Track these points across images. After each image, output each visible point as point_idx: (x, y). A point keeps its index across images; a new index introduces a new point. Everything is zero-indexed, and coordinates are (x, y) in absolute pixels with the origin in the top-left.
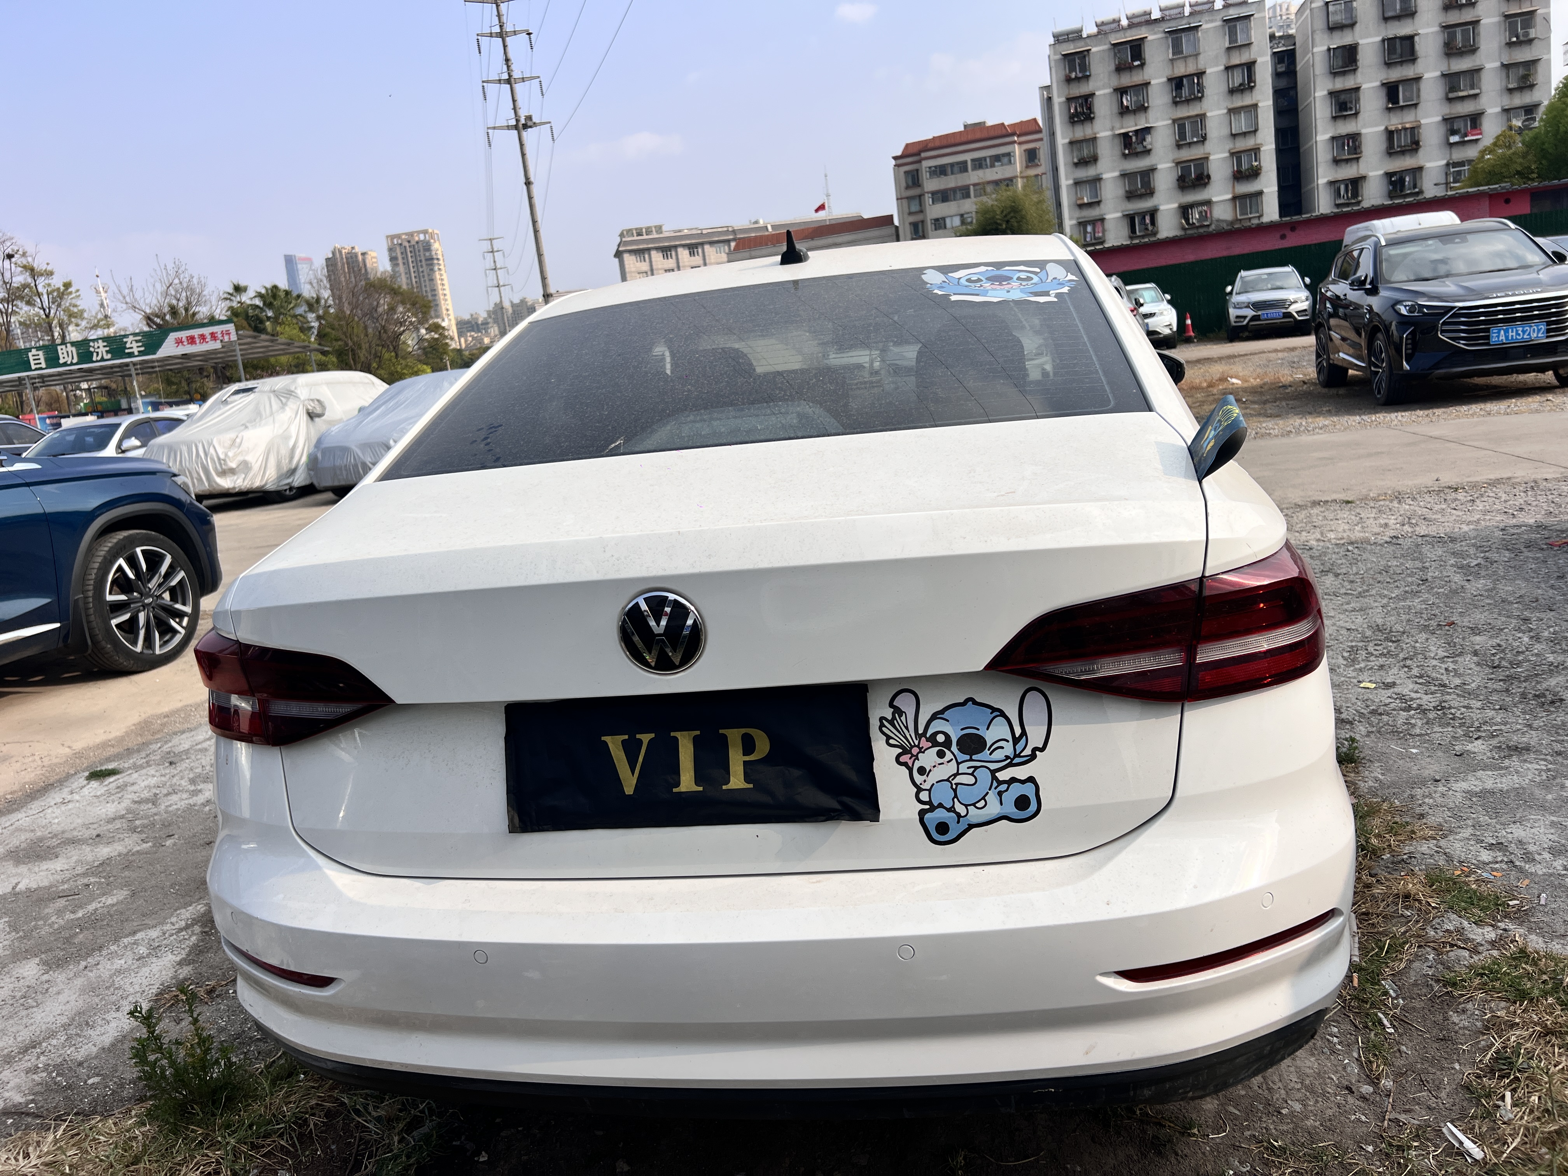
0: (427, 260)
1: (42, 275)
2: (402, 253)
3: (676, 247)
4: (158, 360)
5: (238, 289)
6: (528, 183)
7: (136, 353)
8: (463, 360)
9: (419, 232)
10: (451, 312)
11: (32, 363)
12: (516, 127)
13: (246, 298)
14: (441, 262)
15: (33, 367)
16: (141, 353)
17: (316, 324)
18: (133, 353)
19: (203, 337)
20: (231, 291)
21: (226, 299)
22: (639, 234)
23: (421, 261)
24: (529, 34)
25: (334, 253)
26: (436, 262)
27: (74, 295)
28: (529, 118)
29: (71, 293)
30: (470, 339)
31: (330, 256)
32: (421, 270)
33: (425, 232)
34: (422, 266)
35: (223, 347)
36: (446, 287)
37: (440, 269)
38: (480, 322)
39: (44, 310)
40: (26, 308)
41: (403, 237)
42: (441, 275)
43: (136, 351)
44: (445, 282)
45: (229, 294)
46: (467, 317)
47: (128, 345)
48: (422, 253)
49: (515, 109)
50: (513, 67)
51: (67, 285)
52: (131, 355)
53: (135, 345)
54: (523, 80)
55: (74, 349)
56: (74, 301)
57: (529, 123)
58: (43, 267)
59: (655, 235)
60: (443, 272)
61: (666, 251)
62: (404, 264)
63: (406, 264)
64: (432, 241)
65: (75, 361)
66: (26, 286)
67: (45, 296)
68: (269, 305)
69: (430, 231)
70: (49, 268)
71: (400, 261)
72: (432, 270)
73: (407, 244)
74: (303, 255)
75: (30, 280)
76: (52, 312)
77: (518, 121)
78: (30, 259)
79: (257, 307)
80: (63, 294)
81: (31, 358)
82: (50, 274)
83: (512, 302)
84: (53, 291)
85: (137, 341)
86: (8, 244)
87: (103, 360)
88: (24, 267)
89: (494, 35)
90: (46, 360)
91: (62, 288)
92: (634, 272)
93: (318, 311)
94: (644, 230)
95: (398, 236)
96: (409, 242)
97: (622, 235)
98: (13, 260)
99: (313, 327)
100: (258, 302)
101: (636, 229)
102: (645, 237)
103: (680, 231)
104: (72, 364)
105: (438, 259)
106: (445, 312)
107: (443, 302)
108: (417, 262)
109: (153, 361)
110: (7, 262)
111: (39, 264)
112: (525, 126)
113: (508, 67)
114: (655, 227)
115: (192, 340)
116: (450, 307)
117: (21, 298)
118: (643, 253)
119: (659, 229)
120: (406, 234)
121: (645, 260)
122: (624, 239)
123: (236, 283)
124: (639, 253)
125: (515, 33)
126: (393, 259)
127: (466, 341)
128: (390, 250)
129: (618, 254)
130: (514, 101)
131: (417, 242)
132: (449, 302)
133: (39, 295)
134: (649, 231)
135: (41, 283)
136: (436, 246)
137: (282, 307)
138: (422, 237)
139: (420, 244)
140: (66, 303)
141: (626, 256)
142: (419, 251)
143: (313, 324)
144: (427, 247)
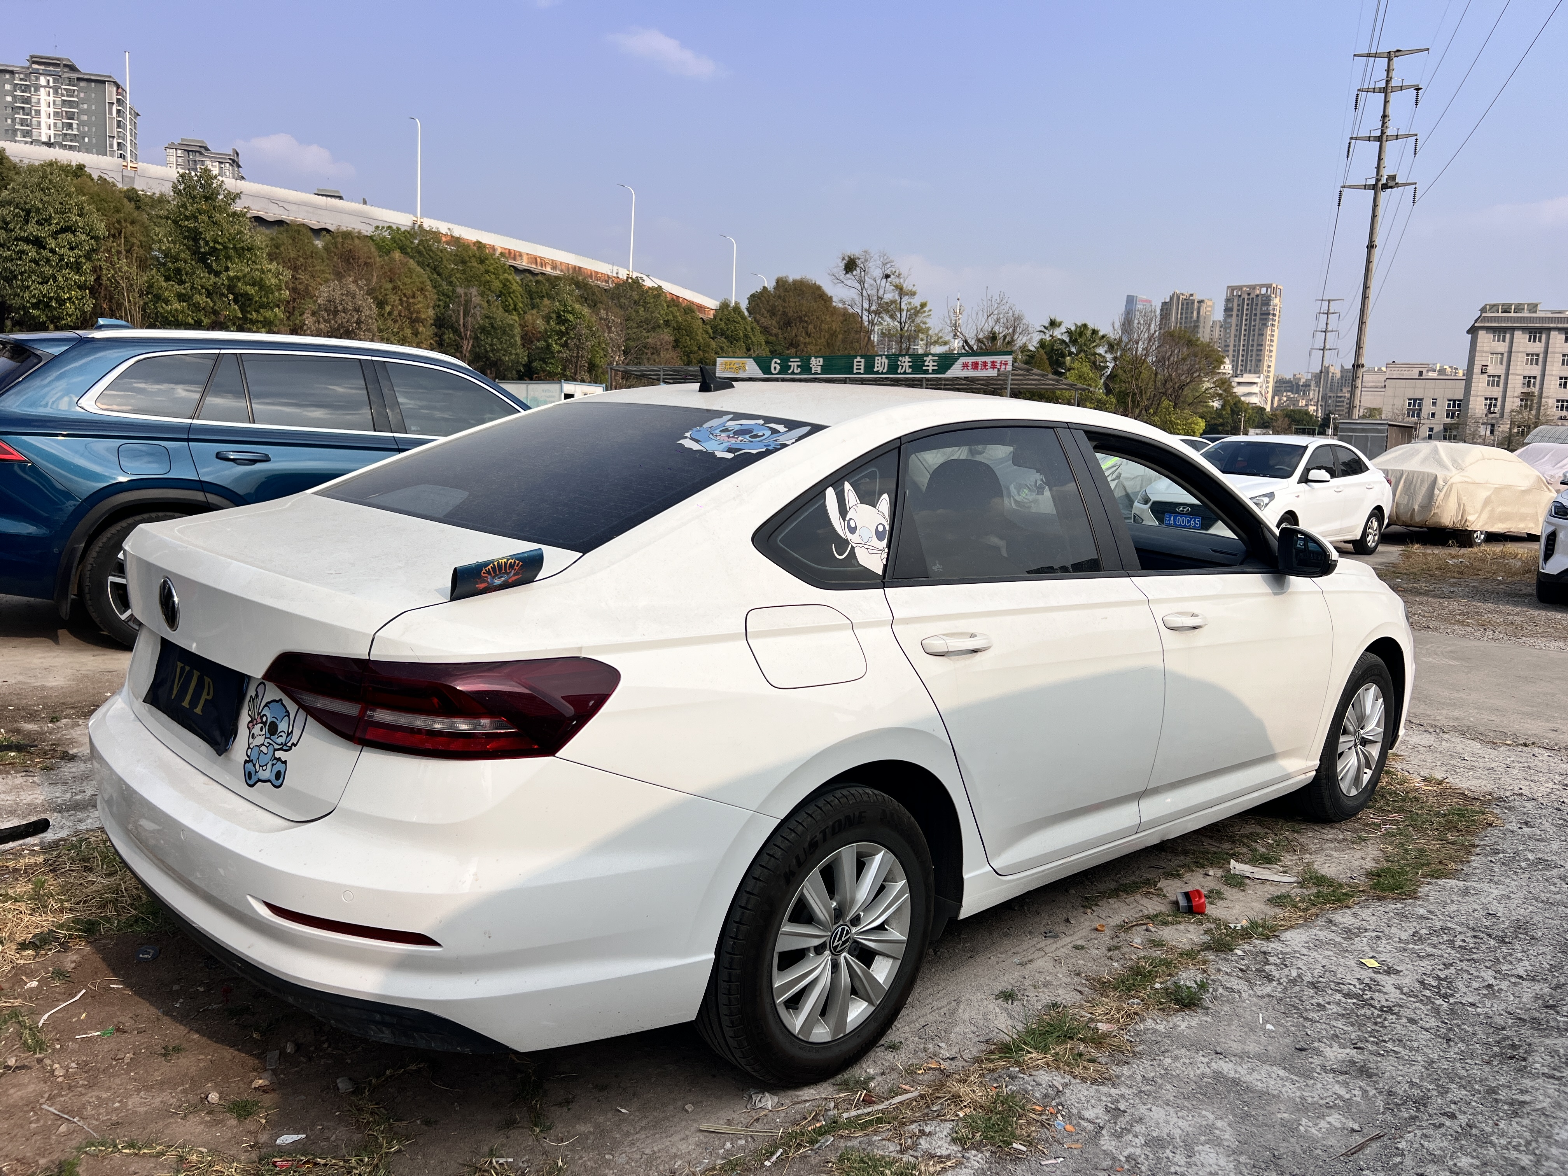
0: (1262, 314)
1: (907, 294)
2: (1239, 305)
3: (1549, 329)
4: (946, 379)
5: (1053, 324)
6: (1371, 246)
7: (930, 371)
8: (1262, 419)
9: (1262, 286)
10: (1272, 369)
11: (855, 367)
12: (1374, 187)
13: (1058, 333)
14: (1277, 318)
15: (855, 371)
16: (934, 372)
17: (1111, 365)
18: (928, 370)
19: (985, 364)
20: (1047, 325)
21: (1041, 331)
22: (1505, 311)
23: (1255, 315)
24: (1418, 89)
25: (1171, 298)
26: (1271, 317)
27: (926, 314)
28: (1393, 178)
29: (924, 312)
30: (1285, 399)
31: (1168, 300)
32: (1253, 323)
33: (1268, 286)
34: (1255, 320)
35: (998, 375)
36: (1275, 344)
37: (1273, 325)
38: (1301, 383)
39: (901, 324)
40: (888, 319)
41: (1244, 289)
42: (1273, 331)
43: (930, 369)
44: (1275, 339)
45: (1045, 327)
46: (1289, 376)
47: (926, 364)
48: (1259, 307)
49: (1378, 168)
50: (1389, 124)
51: (923, 305)
52: (926, 372)
53: (931, 363)
54: (1397, 137)
55: (887, 361)
56: (925, 319)
57: (1391, 184)
58: (910, 288)
59: (1526, 314)
60: (1276, 328)
61: (1534, 333)
62: (1238, 316)
63: (1240, 316)
64: (1273, 296)
65: (885, 371)
66: (893, 302)
67: (905, 313)
68: (1074, 341)
69: (1274, 285)
70: (914, 289)
71: (1235, 313)
72: (1265, 325)
73: (1246, 297)
74: (1144, 297)
75: (897, 297)
76: (907, 326)
77: (1378, 180)
78: (902, 280)
79: (1064, 341)
80: (918, 312)
81: (855, 364)
82: (913, 294)
83: (1342, 367)
84: (912, 309)
85: (934, 361)
86: (888, 266)
87: (905, 373)
88: (896, 286)
89: (1377, 90)
90: (865, 367)
91: (919, 307)
92: (1486, 352)
93: (1116, 353)
94: (1513, 307)
95: (1240, 288)
96: (1249, 294)
97: (1483, 310)
98: (889, 279)
99: (1107, 367)
100: (1066, 338)
101: (1503, 305)
102: (1512, 314)
103: (1560, 312)
104: (882, 373)
105: (1274, 315)
106: (1265, 368)
107: (1266, 358)
108: (1251, 315)
109: (940, 379)
110: (884, 280)
111: (907, 286)
112: (1385, 187)
113: (1384, 123)
114: (1528, 305)
115: (975, 366)
116: (1273, 365)
117: (887, 311)
118: (1505, 332)
119: (1533, 307)
120: (1247, 286)
121: (1504, 341)
122: (1484, 315)
123: (1053, 318)
124: (1499, 331)
125: (1401, 88)
126: (1228, 310)
127: (1280, 400)
128: (1228, 300)
129: (1473, 331)
130: (1380, 159)
131: (1257, 296)
132: (1273, 359)
133: (901, 310)
134: (1519, 308)
135: (905, 300)
136: (1276, 301)
137: (1085, 345)
138: (1264, 291)
139: (1260, 298)
140: (918, 320)
141: (1482, 334)
142: (1257, 304)
143: (1108, 364)
144: (1267, 301)
